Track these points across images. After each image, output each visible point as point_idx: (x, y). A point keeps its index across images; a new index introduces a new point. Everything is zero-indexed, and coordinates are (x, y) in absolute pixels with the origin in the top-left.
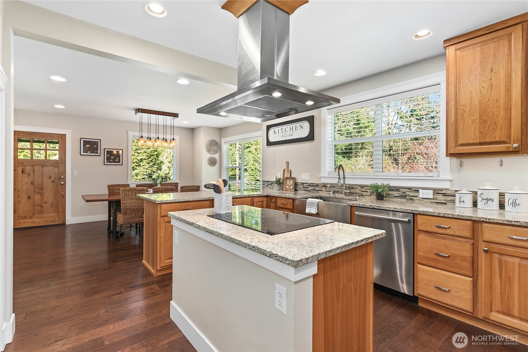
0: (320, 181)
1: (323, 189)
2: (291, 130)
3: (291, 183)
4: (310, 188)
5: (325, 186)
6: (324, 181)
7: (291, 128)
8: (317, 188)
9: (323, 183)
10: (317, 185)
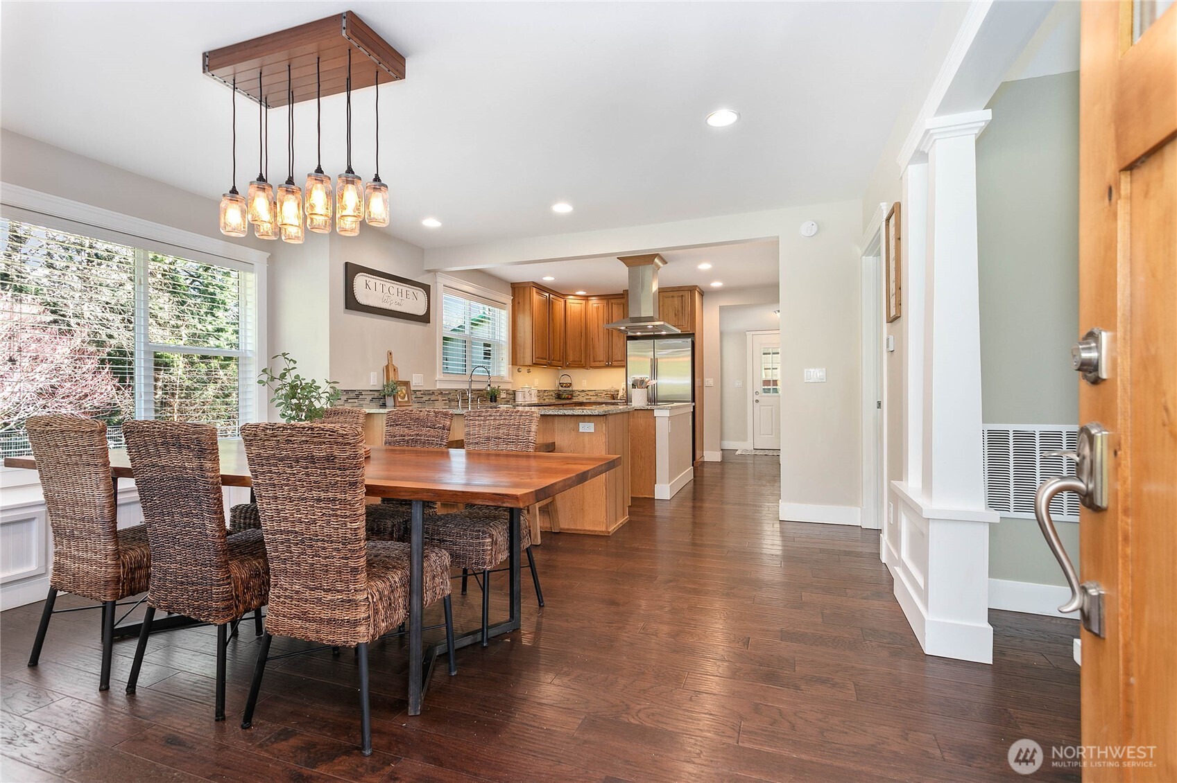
0: (435, 385)
1: (440, 398)
2: (400, 294)
3: (404, 391)
4: (426, 398)
5: (441, 393)
6: (439, 386)
7: (400, 291)
8: (433, 398)
9: (439, 390)
10: (433, 393)
